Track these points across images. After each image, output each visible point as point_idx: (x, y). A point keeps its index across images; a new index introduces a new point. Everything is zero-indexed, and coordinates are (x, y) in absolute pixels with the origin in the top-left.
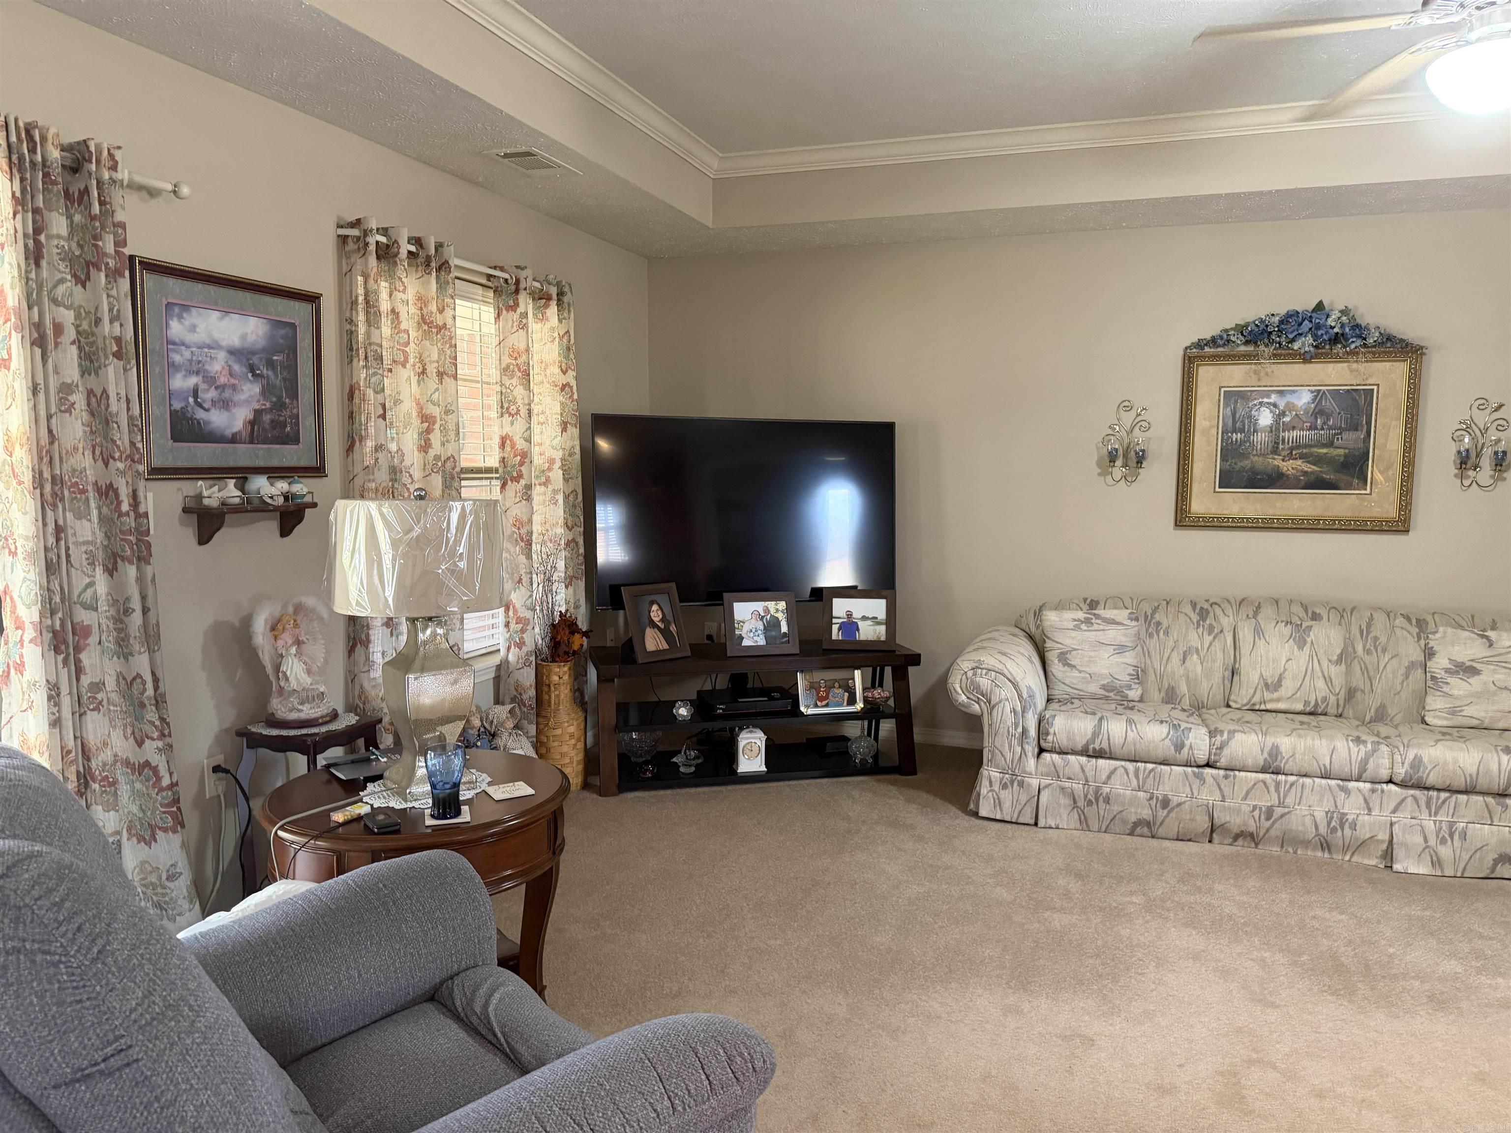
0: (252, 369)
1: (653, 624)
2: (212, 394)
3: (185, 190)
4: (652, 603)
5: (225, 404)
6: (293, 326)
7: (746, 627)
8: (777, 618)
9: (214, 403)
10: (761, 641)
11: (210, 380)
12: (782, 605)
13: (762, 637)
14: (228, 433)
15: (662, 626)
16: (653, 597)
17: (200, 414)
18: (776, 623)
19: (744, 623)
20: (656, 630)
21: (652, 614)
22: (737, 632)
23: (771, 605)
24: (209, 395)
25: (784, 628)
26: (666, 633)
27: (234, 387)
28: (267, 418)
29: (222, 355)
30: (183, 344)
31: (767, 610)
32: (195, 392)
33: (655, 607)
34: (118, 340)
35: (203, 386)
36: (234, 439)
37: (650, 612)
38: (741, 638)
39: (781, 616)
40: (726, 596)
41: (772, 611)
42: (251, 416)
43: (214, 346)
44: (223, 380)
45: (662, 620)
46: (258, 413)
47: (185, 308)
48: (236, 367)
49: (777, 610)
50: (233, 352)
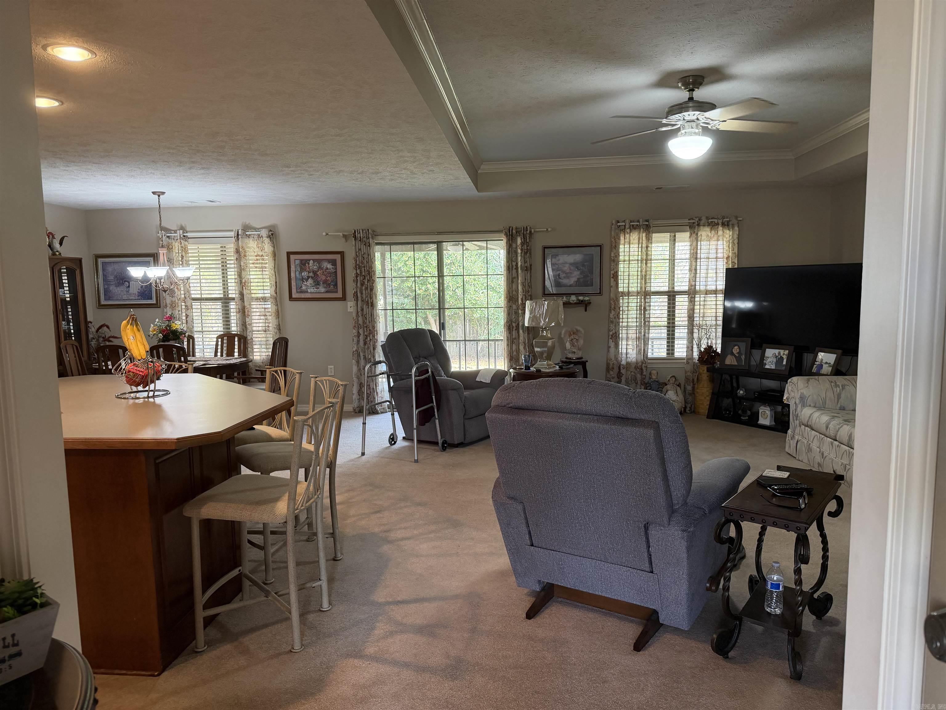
0: (577, 268)
1: (732, 354)
2: (564, 275)
3: (549, 229)
4: (736, 345)
5: (568, 277)
6: (593, 254)
7: (769, 360)
8: (783, 358)
9: (564, 277)
10: (773, 367)
11: (564, 272)
12: (787, 352)
13: (774, 365)
14: (569, 284)
15: (737, 355)
16: (736, 343)
17: (561, 280)
18: (782, 358)
19: (768, 358)
20: (733, 357)
21: (733, 350)
22: (765, 362)
23: (782, 352)
24: (562, 275)
25: (784, 363)
26: (738, 359)
27: (571, 273)
28: (581, 280)
29: (567, 265)
30: (556, 264)
31: (779, 353)
32: (559, 275)
33: (736, 347)
34: (526, 267)
35: (561, 273)
36: (571, 286)
37: (733, 349)
38: (766, 364)
39: (785, 357)
40: (764, 345)
41: (782, 354)
42: (576, 280)
43: (566, 263)
44: (568, 271)
45: (738, 353)
46: (578, 279)
47: (557, 255)
48: (572, 268)
49: (784, 354)
50: (571, 264)
